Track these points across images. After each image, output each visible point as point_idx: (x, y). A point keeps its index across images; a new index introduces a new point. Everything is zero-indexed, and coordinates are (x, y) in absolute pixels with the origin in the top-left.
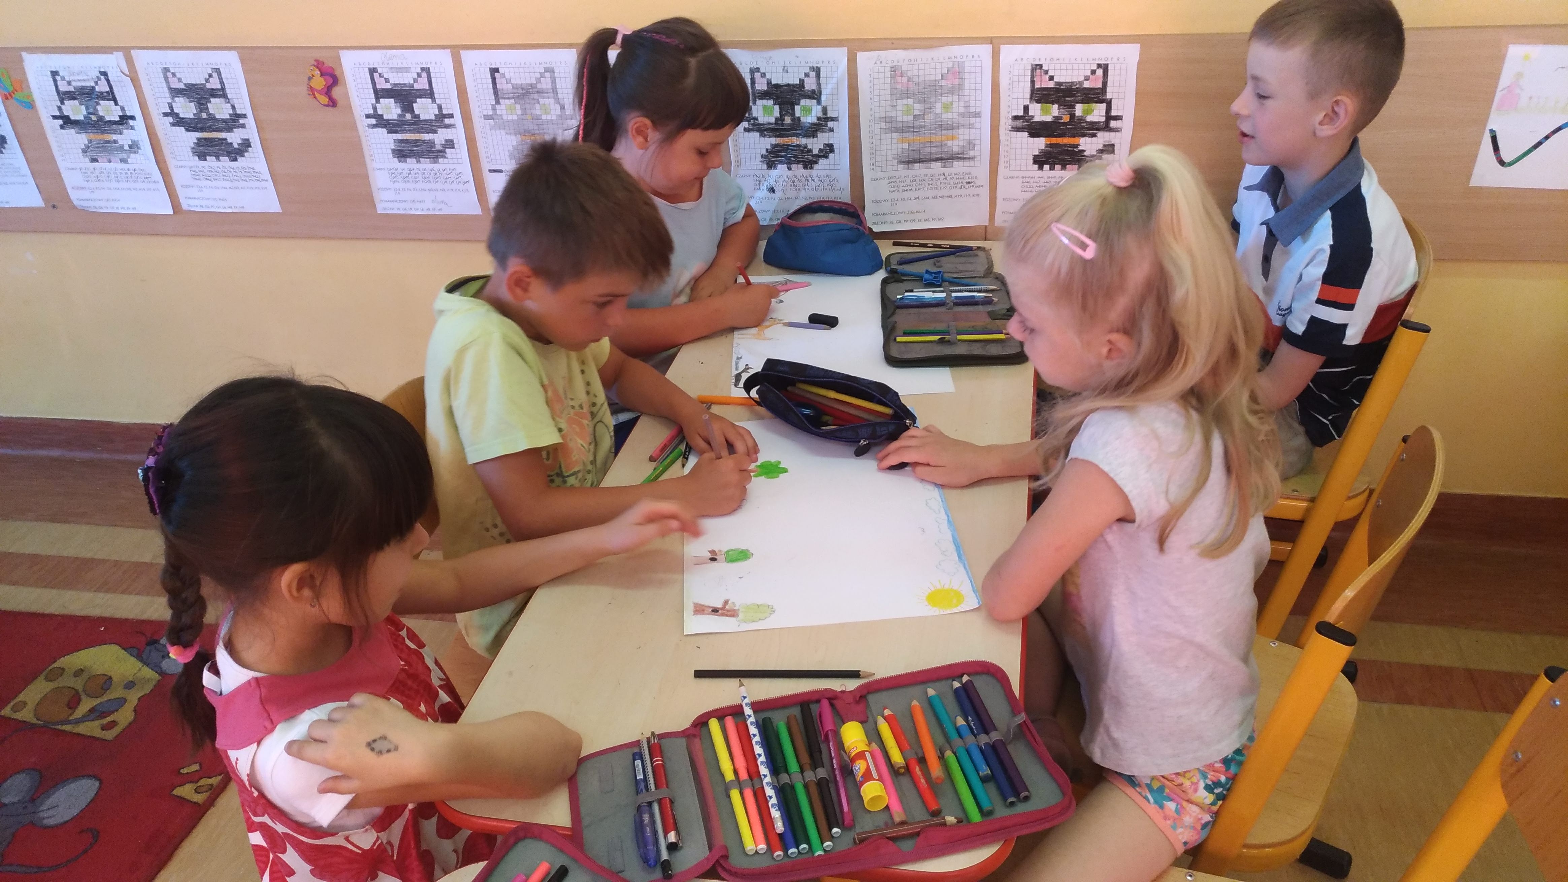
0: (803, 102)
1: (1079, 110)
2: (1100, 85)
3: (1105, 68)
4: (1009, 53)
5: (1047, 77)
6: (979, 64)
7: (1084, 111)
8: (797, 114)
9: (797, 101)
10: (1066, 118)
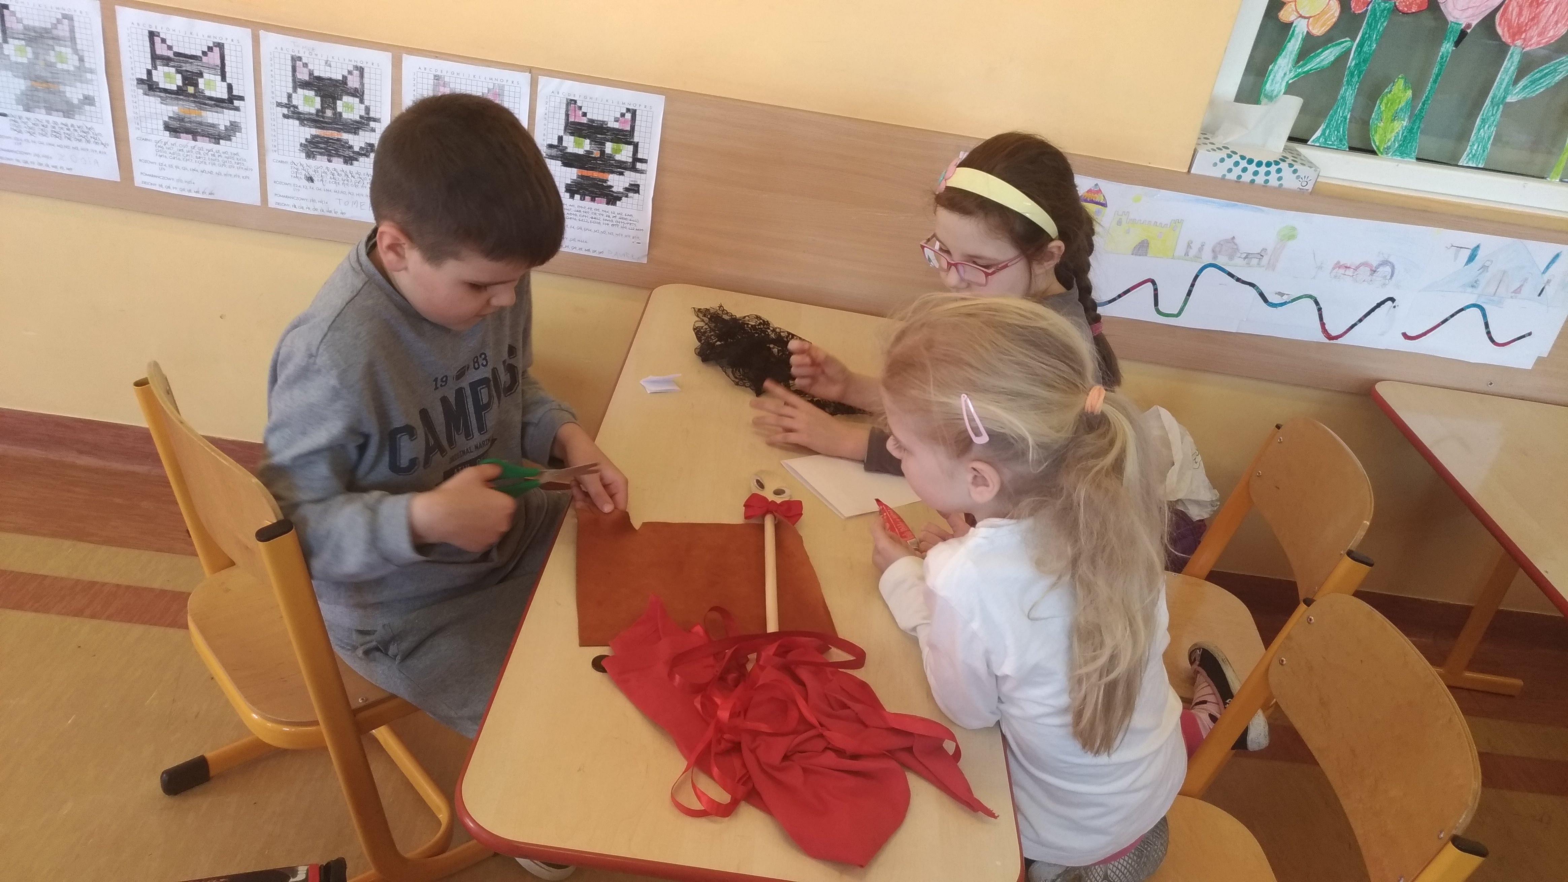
0: (345, 98)
1: (609, 147)
2: (628, 128)
3: (634, 113)
4: (547, 85)
5: (581, 113)
6: (518, 90)
7: (613, 149)
8: (339, 109)
9: (339, 97)
10: (596, 154)
